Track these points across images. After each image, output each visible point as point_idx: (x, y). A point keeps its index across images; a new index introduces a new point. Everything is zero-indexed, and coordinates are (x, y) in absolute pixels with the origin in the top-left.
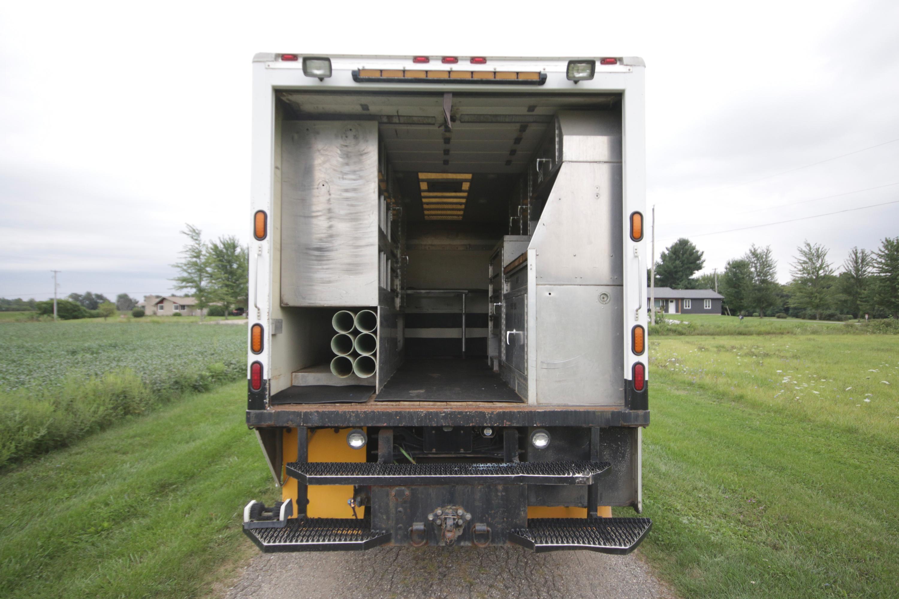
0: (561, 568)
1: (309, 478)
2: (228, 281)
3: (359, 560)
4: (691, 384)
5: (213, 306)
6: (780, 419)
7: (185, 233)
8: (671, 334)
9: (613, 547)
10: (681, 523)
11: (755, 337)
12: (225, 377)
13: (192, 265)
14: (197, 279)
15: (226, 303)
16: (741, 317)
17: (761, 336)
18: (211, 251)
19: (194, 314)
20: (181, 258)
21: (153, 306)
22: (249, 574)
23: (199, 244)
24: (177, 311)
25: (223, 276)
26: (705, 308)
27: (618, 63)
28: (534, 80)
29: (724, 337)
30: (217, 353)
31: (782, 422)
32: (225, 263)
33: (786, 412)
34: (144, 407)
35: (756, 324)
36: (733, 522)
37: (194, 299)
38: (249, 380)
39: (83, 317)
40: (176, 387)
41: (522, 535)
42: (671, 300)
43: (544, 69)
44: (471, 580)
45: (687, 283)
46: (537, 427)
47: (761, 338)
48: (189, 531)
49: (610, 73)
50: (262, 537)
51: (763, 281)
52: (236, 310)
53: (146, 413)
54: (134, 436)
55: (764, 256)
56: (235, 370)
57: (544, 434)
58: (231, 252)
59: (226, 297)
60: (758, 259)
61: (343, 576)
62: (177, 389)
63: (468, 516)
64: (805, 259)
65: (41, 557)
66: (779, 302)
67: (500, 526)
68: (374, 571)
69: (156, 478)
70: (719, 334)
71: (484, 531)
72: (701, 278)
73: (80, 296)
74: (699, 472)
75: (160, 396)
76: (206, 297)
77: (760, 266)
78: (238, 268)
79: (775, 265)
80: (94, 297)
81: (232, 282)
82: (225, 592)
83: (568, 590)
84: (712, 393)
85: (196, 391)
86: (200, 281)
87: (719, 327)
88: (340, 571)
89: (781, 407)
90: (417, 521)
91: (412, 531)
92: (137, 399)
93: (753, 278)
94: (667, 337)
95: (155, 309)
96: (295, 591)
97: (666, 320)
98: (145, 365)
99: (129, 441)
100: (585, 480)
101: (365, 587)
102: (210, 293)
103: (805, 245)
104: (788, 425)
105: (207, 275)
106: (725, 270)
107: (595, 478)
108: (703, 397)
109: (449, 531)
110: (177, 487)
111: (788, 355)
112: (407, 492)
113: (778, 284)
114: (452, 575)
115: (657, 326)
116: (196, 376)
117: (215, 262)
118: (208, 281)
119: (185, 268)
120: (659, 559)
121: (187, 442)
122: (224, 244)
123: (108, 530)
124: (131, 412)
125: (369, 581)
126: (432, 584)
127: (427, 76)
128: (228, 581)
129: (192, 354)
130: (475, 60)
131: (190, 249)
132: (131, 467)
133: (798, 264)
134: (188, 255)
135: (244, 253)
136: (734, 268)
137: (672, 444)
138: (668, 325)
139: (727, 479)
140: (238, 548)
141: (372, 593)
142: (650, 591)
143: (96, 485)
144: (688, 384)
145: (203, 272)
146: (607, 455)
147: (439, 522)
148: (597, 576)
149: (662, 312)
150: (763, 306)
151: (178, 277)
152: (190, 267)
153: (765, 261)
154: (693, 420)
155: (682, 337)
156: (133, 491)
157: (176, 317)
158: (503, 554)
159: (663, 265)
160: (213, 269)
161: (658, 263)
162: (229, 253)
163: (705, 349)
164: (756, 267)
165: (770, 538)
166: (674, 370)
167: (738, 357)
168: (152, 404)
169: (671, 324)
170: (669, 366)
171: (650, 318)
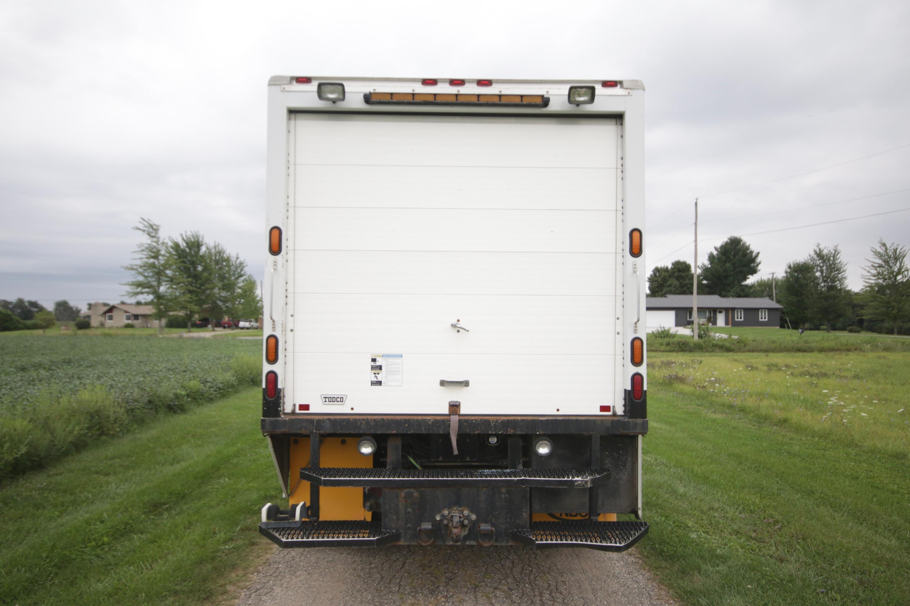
0: (565, 575)
1: (324, 480)
2: (192, 286)
3: (367, 568)
4: (731, 407)
5: (173, 315)
6: (824, 443)
7: (140, 229)
8: (717, 350)
9: (609, 544)
10: (689, 538)
11: (816, 354)
12: (201, 397)
13: (149, 267)
14: (155, 284)
15: (188, 312)
16: (800, 331)
17: (823, 353)
18: (171, 250)
19: (149, 325)
20: (135, 259)
21: (100, 315)
22: (259, 579)
23: (157, 242)
24: (130, 322)
25: (185, 280)
26: (760, 320)
27: (619, 86)
28: (538, 103)
29: (780, 355)
30: (189, 370)
31: (826, 447)
32: (188, 265)
33: (832, 436)
34: (118, 428)
35: (818, 339)
36: (744, 538)
37: (151, 307)
38: (264, 389)
39: (17, 328)
40: (150, 407)
41: (524, 534)
42: (720, 310)
43: (548, 92)
44: (477, 583)
45: (739, 290)
46: (540, 435)
47: (822, 355)
48: (194, 543)
49: (611, 96)
50: (280, 535)
51: (832, 288)
52: (200, 321)
53: (121, 434)
54: (113, 458)
55: (832, 258)
56: (212, 389)
57: (546, 442)
58: (195, 252)
59: (189, 305)
60: (824, 262)
61: (352, 581)
62: (151, 409)
63: (474, 517)
64: (880, 261)
65: (49, 567)
66: (849, 312)
67: (503, 526)
68: (382, 577)
69: (146, 498)
70: (774, 350)
71: (488, 530)
72: (756, 284)
73: (10, 303)
74: (720, 494)
75: (134, 416)
76: (166, 306)
77: (827, 269)
78: (203, 271)
79: (845, 268)
80: (27, 304)
81: (196, 287)
82: (239, 593)
83: (570, 593)
84: (753, 417)
85: (172, 412)
86: (159, 286)
87: (774, 342)
88: (348, 577)
89: (827, 432)
90: (425, 522)
91: (420, 530)
92: (112, 419)
93: (818, 284)
94: (712, 354)
95: (102, 319)
96: (307, 593)
97: (712, 334)
98: (113, 382)
99: (110, 462)
100: (584, 483)
101: (374, 590)
102: (170, 300)
103: (880, 245)
104: (831, 450)
105: (166, 279)
106: (785, 275)
107: (593, 481)
108: (742, 421)
109: (455, 527)
110: (170, 506)
111: (849, 374)
112: (416, 494)
113: (849, 291)
114: (458, 579)
115: (701, 341)
116: (171, 395)
117: (176, 263)
118: (168, 286)
119: (141, 270)
120: (662, 568)
121: (172, 464)
122: (187, 243)
123: (109, 544)
124: (105, 433)
125: (377, 585)
126: (438, 586)
127: (435, 99)
128: (242, 584)
129: (161, 371)
130: (481, 83)
131: (147, 248)
132: (117, 488)
133: (872, 268)
134: (144, 255)
135: (210, 253)
136: (796, 272)
137: (696, 468)
138: (714, 340)
139: (748, 501)
140: (246, 558)
141: (381, 594)
142: (649, 594)
143: (85, 504)
144: (728, 406)
145: (162, 276)
146: (608, 463)
147: (445, 522)
148: (600, 582)
149: (708, 325)
150: (831, 317)
151: (133, 282)
152: (147, 270)
153: (833, 263)
154: (726, 444)
155: (731, 354)
156: (126, 510)
157: (129, 329)
158: (508, 563)
159: (710, 268)
160: (173, 271)
161: (705, 266)
162: (193, 253)
163: (753, 368)
164: (822, 271)
165: (778, 552)
166: (714, 391)
167: (788, 377)
168: (127, 425)
169: (717, 338)
170: (708, 387)
171: (693, 331)
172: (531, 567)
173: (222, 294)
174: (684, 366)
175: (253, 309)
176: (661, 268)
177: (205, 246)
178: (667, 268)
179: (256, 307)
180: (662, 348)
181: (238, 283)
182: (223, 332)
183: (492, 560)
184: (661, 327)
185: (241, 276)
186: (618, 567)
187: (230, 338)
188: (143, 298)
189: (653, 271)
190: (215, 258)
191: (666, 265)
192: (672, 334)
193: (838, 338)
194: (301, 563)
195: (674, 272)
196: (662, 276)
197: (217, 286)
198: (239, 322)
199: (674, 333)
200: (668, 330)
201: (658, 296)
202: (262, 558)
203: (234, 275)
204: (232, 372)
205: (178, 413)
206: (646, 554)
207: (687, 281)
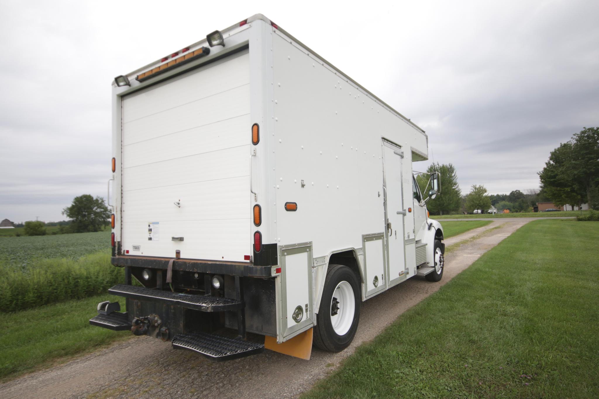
27: (246, 23)
63: (159, 322)
67: (172, 330)
100: (206, 308)
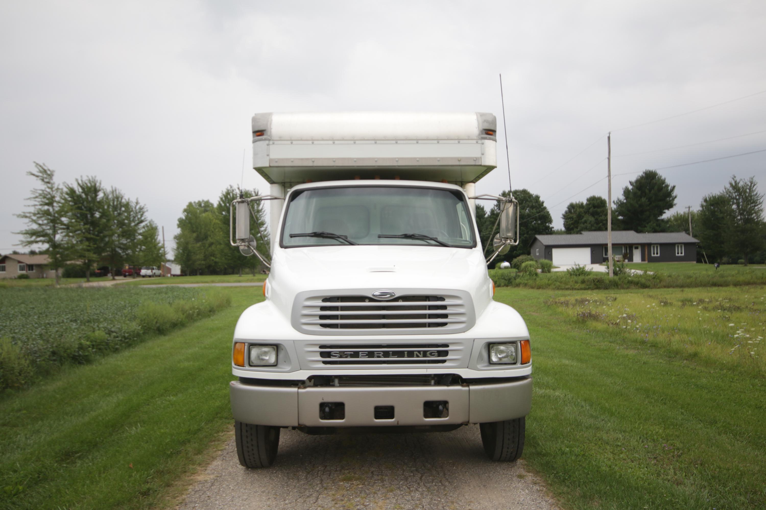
2: (90, 233)
3: (281, 504)
4: (643, 342)
5: (71, 265)
6: (732, 376)
7: (34, 175)
8: (633, 287)
11: (731, 288)
12: (107, 347)
13: (43, 214)
14: (50, 232)
15: (87, 261)
16: (716, 265)
17: (738, 287)
18: (67, 196)
19: (45, 275)
20: (29, 206)
23: (51, 188)
24: (24, 272)
25: (82, 227)
26: (677, 255)
29: (694, 290)
31: (733, 379)
32: (84, 211)
33: (740, 368)
34: (23, 380)
35: (733, 273)
37: (46, 256)
40: (54, 358)
42: (636, 246)
45: (655, 224)
47: (737, 289)
51: (749, 221)
52: (98, 270)
53: (25, 386)
54: (19, 410)
55: (748, 190)
56: (117, 339)
58: (92, 197)
59: (87, 254)
60: (740, 195)
62: (56, 360)
69: (58, 448)
70: (690, 286)
72: (672, 219)
74: (625, 425)
75: (38, 368)
76: (62, 254)
77: (743, 201)
78: (101, 217)
81: (94, 234)
84: (664, 352)
85: (77, 362)
86: (54, 235)
87: (690, 277)
89: (735, 364)
92: (17, 371)
93: (735, 217)
94: (627, 290)
97: (627, 270)
98: (14, 335)
99: (16, 414)
102: (67, 249)
104: (738, 382)
105: (62, 227)
106: (701, 209)
108: (653, 356)
110: (82, 454)
115: (616, 278)
116: (75, 346)
117: (71, 210)
118: (64, 234)
119: (34, 218)
120: (564, 494)
121: (81, 414)
122: (83, 189)
123: (24, 492)
124: (10, 385)
131: (40, 195)
132: (27, 438)
134: (37, 202)
135: (107, 198)
136: (711, 205)
137: (604, 402)
138: (629, 276)
139: (652, 431)
140: (162, 498)
144: (640, 342)
145: (58, 223)
149: (624, 261)
150: (748, 250)
151: (26, 230)
152: (41, 217)
153: (749, 196)
154: (635, 378)
155: (646, 290)
156: (38, 459)
157: (23, 280)
158: (417, 495)
159: (626, 203)
160: (69, 218)
161: (620, 201)
162: (90, 199)
163: (666, 304)
164: (738, 204)
165: (676, 477)
166: (626, 327)
167: (699, 312)
168: (32, 377)
169: (632, 274)
170: (621, 324)
171: (608, 268)
172: (440, 498)
173: (121, 241)
174: (598, 303)
175: (154, 256)
176: (576, 204)
177: (102, 191)
178: (582, 204)
179: (158, 254)
180: (577, 286)
181: (139, 229)
182: (124, 281)
183: (402, 492)
184: (576, 265)
185: (142, 222)
186: (523, 495)
187: (132, 286)
188: (37, 247)
189: (568, 208)
190: (113, 203)
191: (581, 201)
192: (587, 272)
193: (753, 272)
194: (217, 502)
195: (590, 209)
196: (577, 213)
197: (116, 233)
198: (140, 270)
199: (589, 270)
200: (584, 268)
201: (574, 233)
202: (178, 498)
203: (134, 221)
204: (138, 321)
205: (83, 364)
206: (549, 482)
207: (603, 217)
